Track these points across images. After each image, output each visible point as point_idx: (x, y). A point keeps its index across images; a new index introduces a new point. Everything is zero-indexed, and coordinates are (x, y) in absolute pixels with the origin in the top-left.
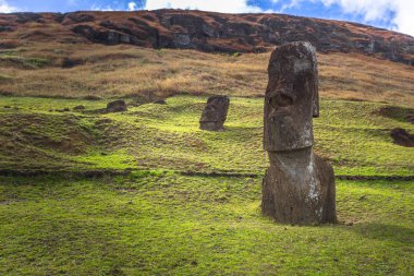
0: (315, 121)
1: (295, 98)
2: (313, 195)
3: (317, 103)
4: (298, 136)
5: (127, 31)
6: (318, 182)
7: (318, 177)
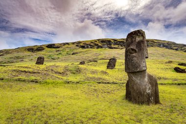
0: (147, 60)
1: (137, 50)
2: (148, 91)
3: (147, 52)
4: (140, 66)
5: (90, 45)
6: (150, 86)
7: (150, 83)
